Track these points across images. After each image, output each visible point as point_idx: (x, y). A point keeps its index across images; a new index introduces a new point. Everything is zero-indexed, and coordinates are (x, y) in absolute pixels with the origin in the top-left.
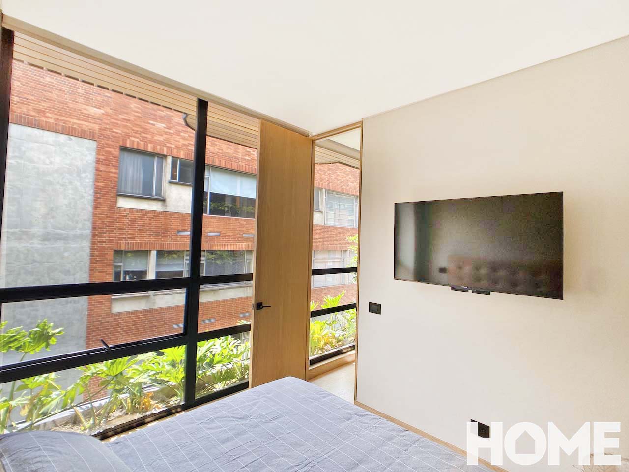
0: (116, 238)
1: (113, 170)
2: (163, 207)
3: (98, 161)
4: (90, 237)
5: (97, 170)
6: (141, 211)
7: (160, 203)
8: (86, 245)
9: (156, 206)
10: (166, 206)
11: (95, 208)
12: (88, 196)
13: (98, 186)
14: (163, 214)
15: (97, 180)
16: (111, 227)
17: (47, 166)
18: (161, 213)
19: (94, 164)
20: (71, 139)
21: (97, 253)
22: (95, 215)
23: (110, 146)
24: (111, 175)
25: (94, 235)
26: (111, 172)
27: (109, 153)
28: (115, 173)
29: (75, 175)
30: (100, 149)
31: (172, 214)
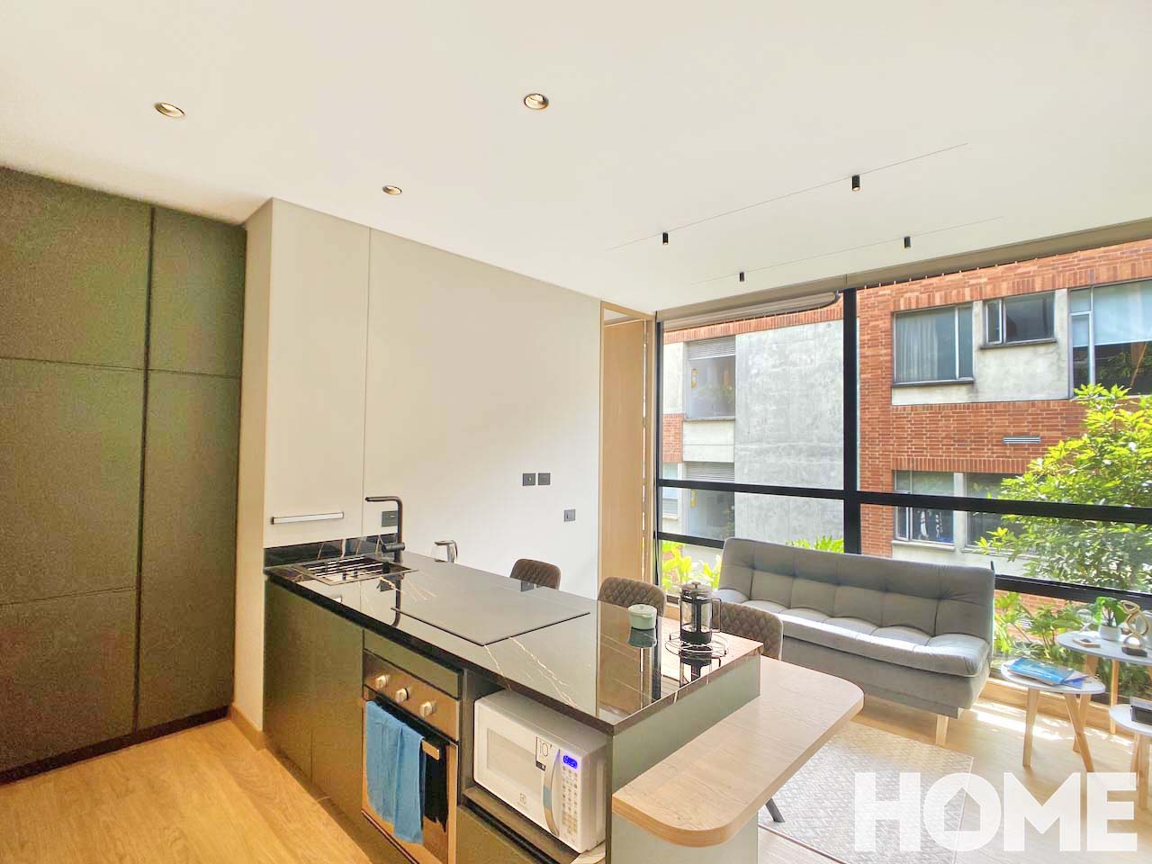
0: (893, 452)
1: (883, 352)
2: (971, 395)
6: (931, 407)
7: (964, 389)
9: (958, 396)
10: (977, 392)
11: (863, 410)
13: (864, 379)
14: (974, 407)
16: (885, 437)
17: (807, 367)
18: (967, 406)
20: (829, 325)
21: (867, 474)
23: (876, 318)
24: (881, 358)
25: (864, 448)
26: (881, 355)
27: (875, 327)
28: (886, 355)
30: (864, 327)
31: (990, 405)
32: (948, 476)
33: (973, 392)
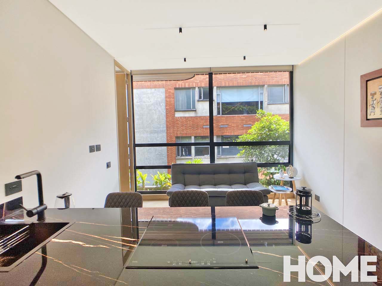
0: (175, 131)
1: (172, 100)
3: (166, 97)
4: (166, 131)
5: (166, 101)
6: (185, 117)
7: (194, 112)
8: (165, 134)
9: (192, 114)
10: (197, 113)
11: (167, 118)
12: (164, 113)
13: (167, 108)
14: (196, 118)
15: (166, 106)
16: (174, 126)
17: (149, 103)
18: (194, 117)
19: (165, 99)
20: (156, 90)
21: (169, 138)
22: (167, 121)
23: (170, 89)
24: (172, 102)
25: (167, 130)
27: (170, 92)
28: (173, 101)
29: (158, 105)
30: (166, 91)
31: (200, 117)
32: (190, 137)
33: (196, 113)
